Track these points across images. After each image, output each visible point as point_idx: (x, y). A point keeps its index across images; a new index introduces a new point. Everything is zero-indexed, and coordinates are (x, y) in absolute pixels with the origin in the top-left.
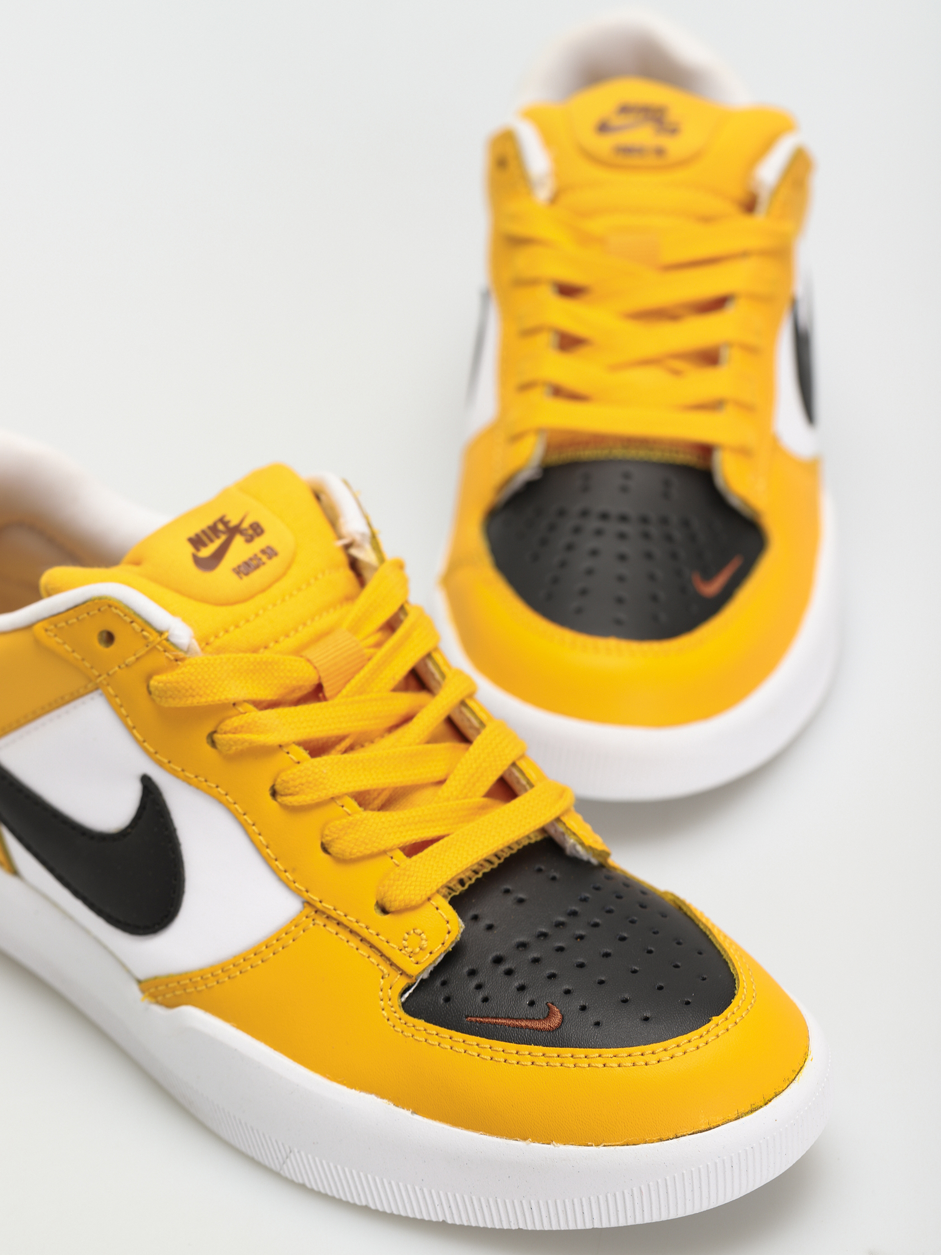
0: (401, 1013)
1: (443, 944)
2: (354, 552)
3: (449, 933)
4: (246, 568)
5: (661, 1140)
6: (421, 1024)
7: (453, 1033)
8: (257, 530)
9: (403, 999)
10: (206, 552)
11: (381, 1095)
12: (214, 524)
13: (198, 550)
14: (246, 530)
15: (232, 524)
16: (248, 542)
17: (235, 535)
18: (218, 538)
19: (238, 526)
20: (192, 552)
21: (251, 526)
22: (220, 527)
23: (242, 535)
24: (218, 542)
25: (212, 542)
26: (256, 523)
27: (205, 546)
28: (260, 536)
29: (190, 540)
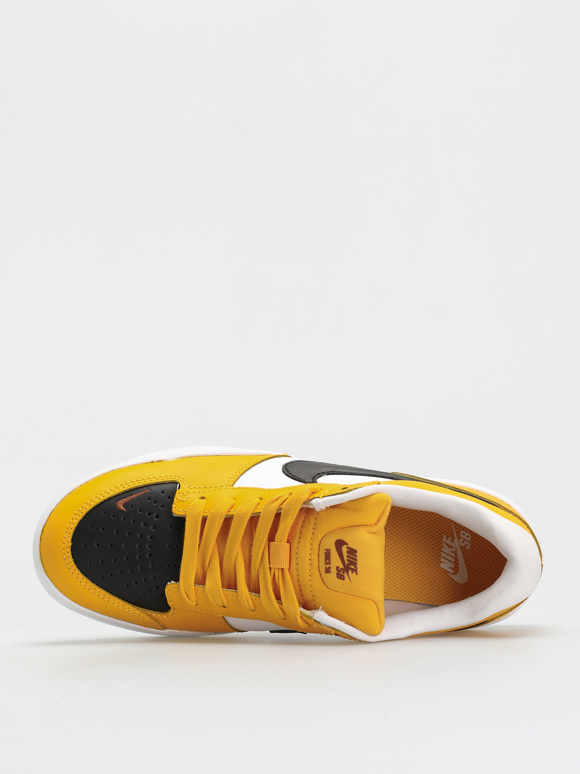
0: (175, 480)
4: (328, 555)
8: (340, 577)
9: (178, 484)
10: (344, 549)
12: (356, 567)
13: (348, 548)
14: (343, 573)
15: (350, 572)
16: (337, 568)
17: (344, 567)
18: (348, 560)
19: (347, 572)
20: (348, 544)
21: (344, 576)
22: (352, 567)
23: (342, 569)
24: (346, 558)
25: (348, 556)
26: (343, 579)
27: (348, 552)
28: (337, 574)
29: (355, 551)
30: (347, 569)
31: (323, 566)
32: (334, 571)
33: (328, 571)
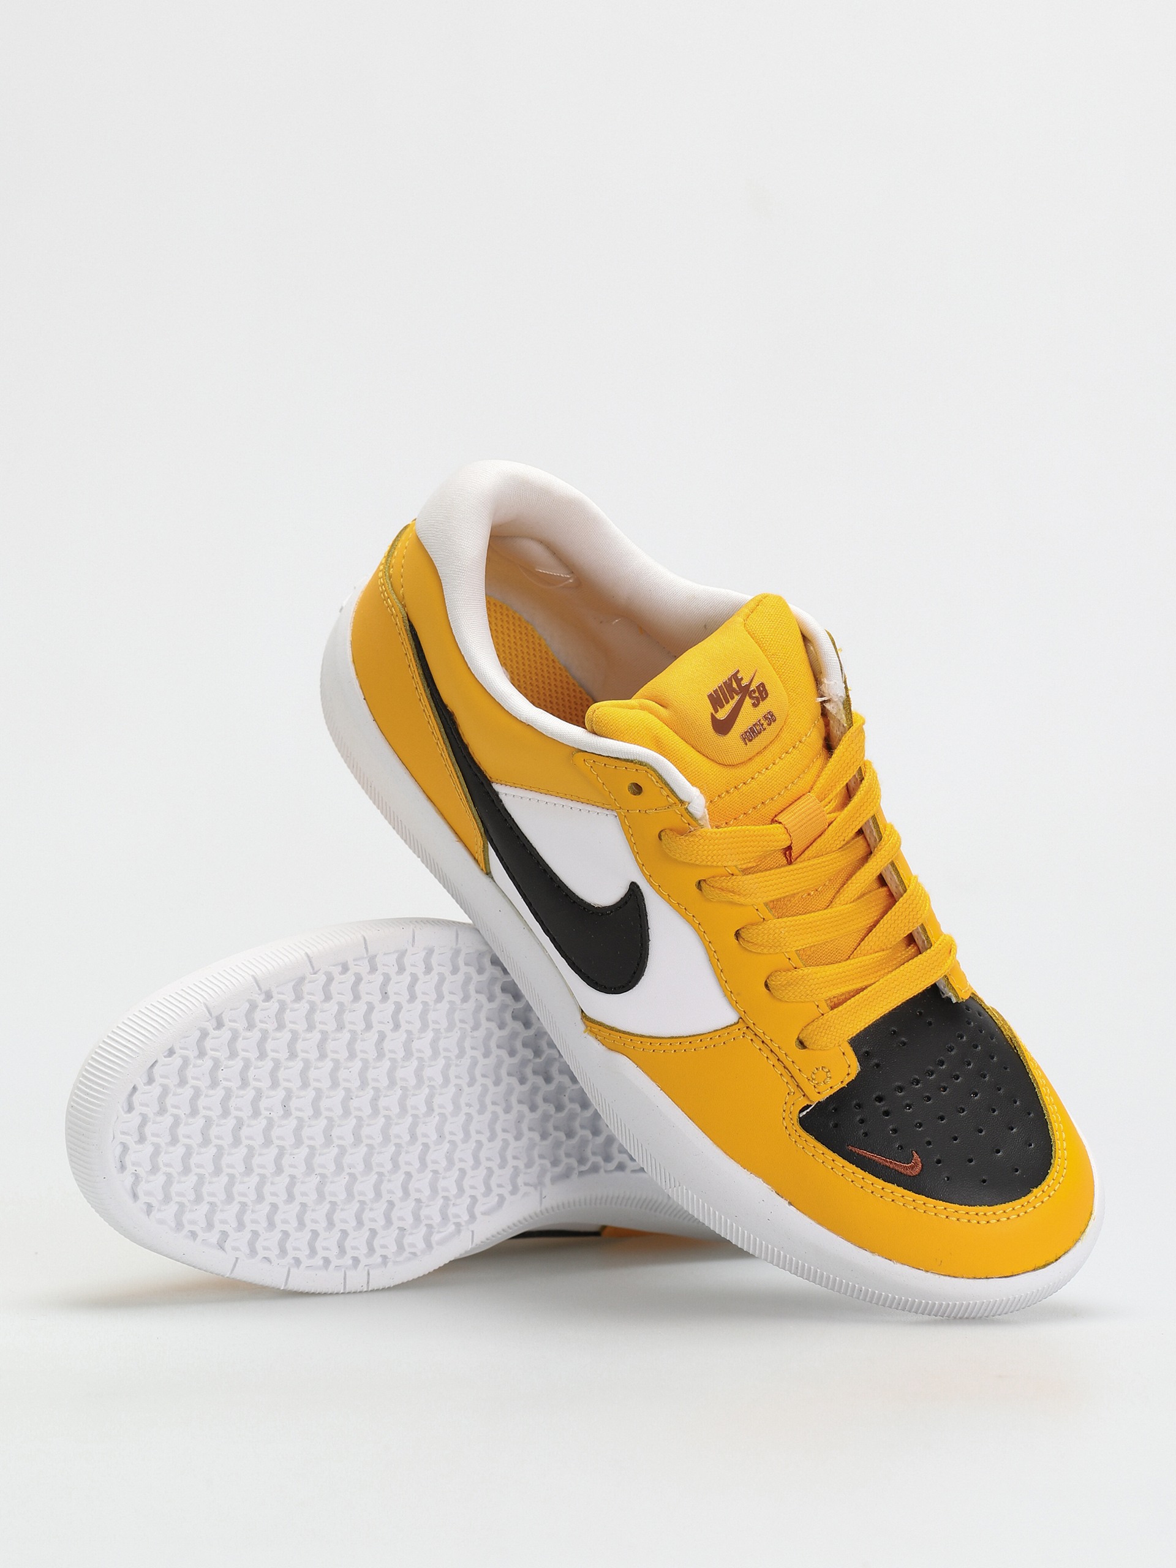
0: (798, 1127)
1: (842, 1082)
2: (828, 706)
3: (848, 1074)
4: (750, 734)
5: (975, 1278)
6: (811, 1141)
7: (835, 1156)
8: (762, 693)
9: (801, 1116)
10: (722, 714)
11: (767, 1181)
12: (730, 679)
13: (716, 711)
14: (754, 691)
15: (744, 683)
16: (755, 705)
17: (745, 697)
18: (733, 698)
19: (749, 685)
20: (712, 714)
21: (758, 687)
22: (735, 685)
23: (751, 697)
24: (732, 703)
25: (728, 702)
26: (762, 685)
27: (722, 706)
28: (763, 699)
29: (710, 697)
30: (745, 691)
31: (770, 731)
32: (765, 707)
33: (770, 718)
